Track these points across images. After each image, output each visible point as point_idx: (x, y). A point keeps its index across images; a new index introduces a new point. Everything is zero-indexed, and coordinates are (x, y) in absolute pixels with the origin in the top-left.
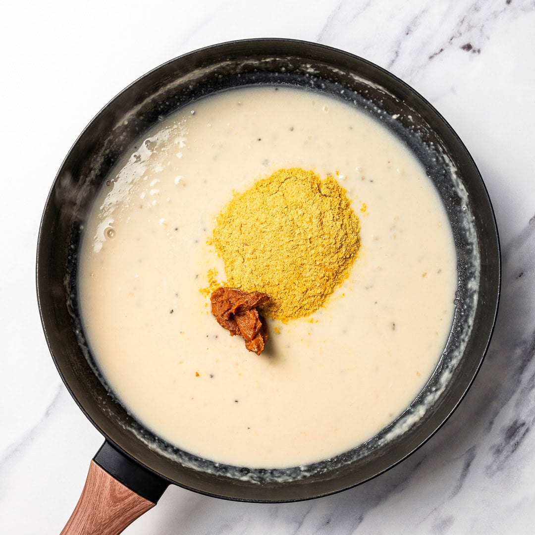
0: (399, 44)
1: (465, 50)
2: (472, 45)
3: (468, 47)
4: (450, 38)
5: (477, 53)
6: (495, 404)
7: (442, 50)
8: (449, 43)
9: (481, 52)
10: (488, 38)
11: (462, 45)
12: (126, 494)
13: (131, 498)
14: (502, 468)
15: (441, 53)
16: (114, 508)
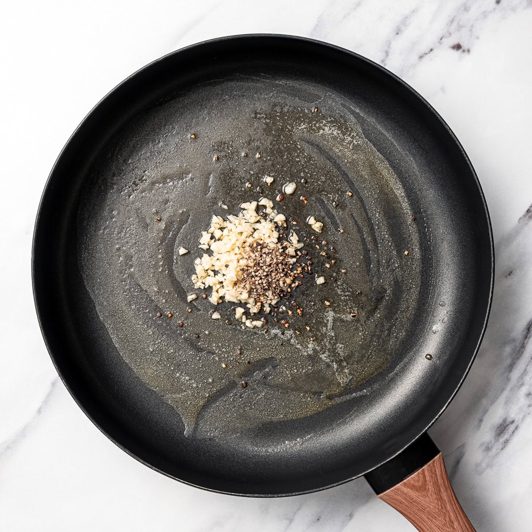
0: (389, 43)
1: (455, 50)
2: (461, 45)
3: (458, 47)
4: (440, 38)
5: (467, 52)
6: (484, 402)
7: (431, 50)
8: (439, 42)
9: (471, 52)
10: (478, 38)
11: (452, 45)
12: (421, 476)
13: (426, 473)
14: (491, 466)
15: (431, 53)
16: (430, 492)
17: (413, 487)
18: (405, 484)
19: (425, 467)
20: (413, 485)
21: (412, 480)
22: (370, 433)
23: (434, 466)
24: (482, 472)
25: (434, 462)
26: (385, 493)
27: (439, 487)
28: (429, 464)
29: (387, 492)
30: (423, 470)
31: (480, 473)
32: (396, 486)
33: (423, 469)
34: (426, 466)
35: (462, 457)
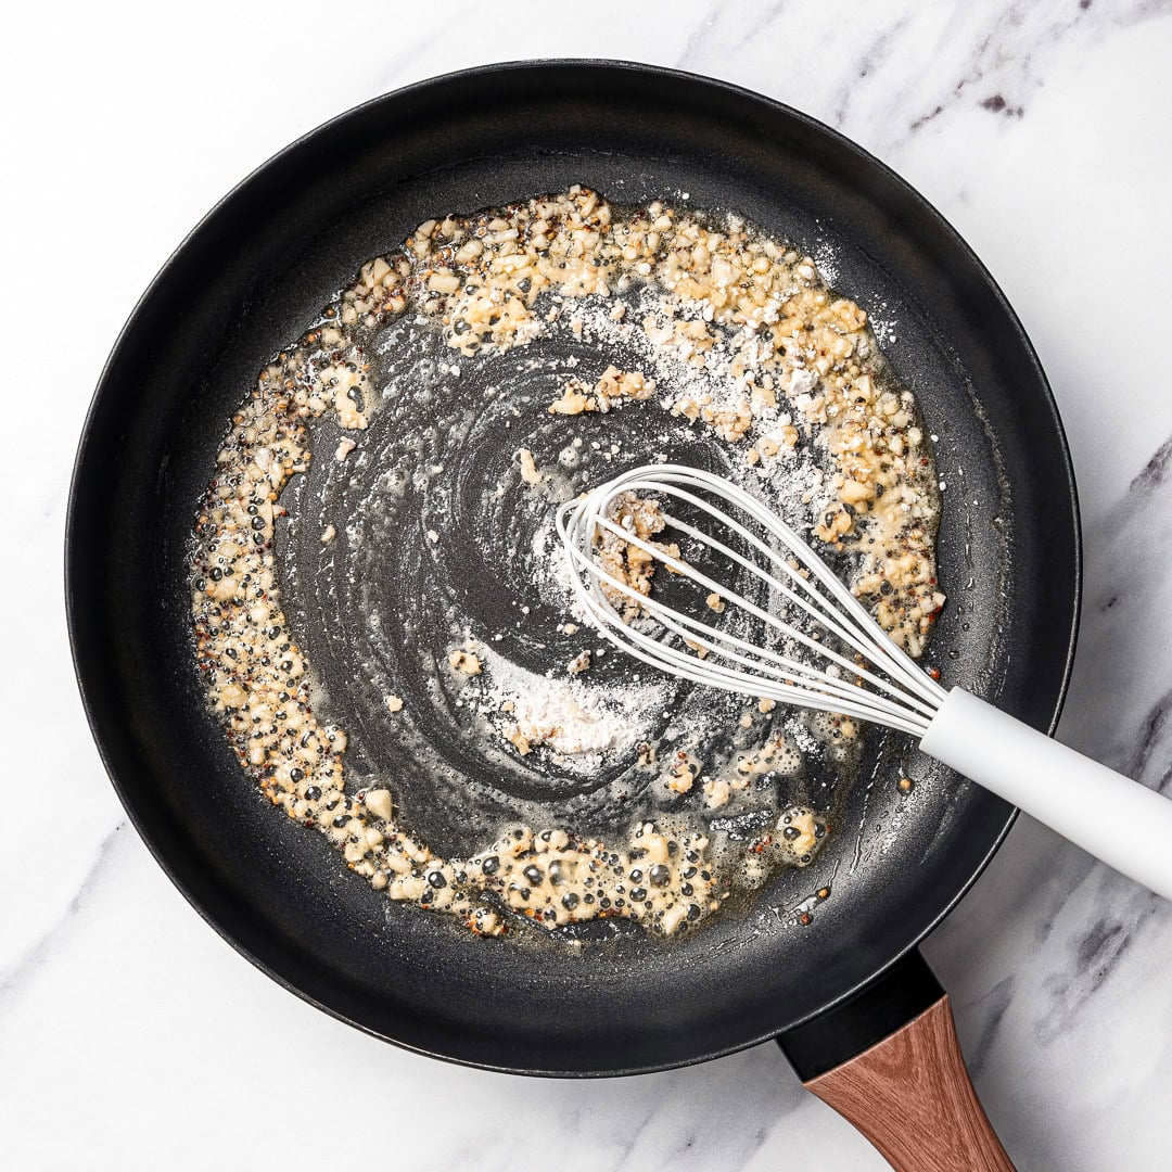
0: (845, 96)
1: (991, 110)
2: (1004, 98)
3: (996, 103)
4: (957, 84)
5: (1016, 115)
6: (1055, 885)
7: (939, 110)
8: (955, 93)
9: (1025, 114)
10: (1041, 84)
11: (984, 98)
12: (902, 1044)
13: (913, 1039)
14: (1071, 1027)
15: (937, 116)
16: (920, 1081)
17: (882, 1068)
18: (866, 1061)
19: (911, 1025)
20: (883, 1064)
21: (881, 1052)
22: (792, 947)
23: (930, 1024)
24: (1050, 1040)
25: (930, 1015)
26: (820, 1078)
27: (938, 1069)
28: (920, 1018)
29: (825, 1076)
30: (906, 1032)
31: (1047, 1042)
32: (845, 1065)
33: (907, 1030)
34: (913, 1023)
35: (1005, 1007)
